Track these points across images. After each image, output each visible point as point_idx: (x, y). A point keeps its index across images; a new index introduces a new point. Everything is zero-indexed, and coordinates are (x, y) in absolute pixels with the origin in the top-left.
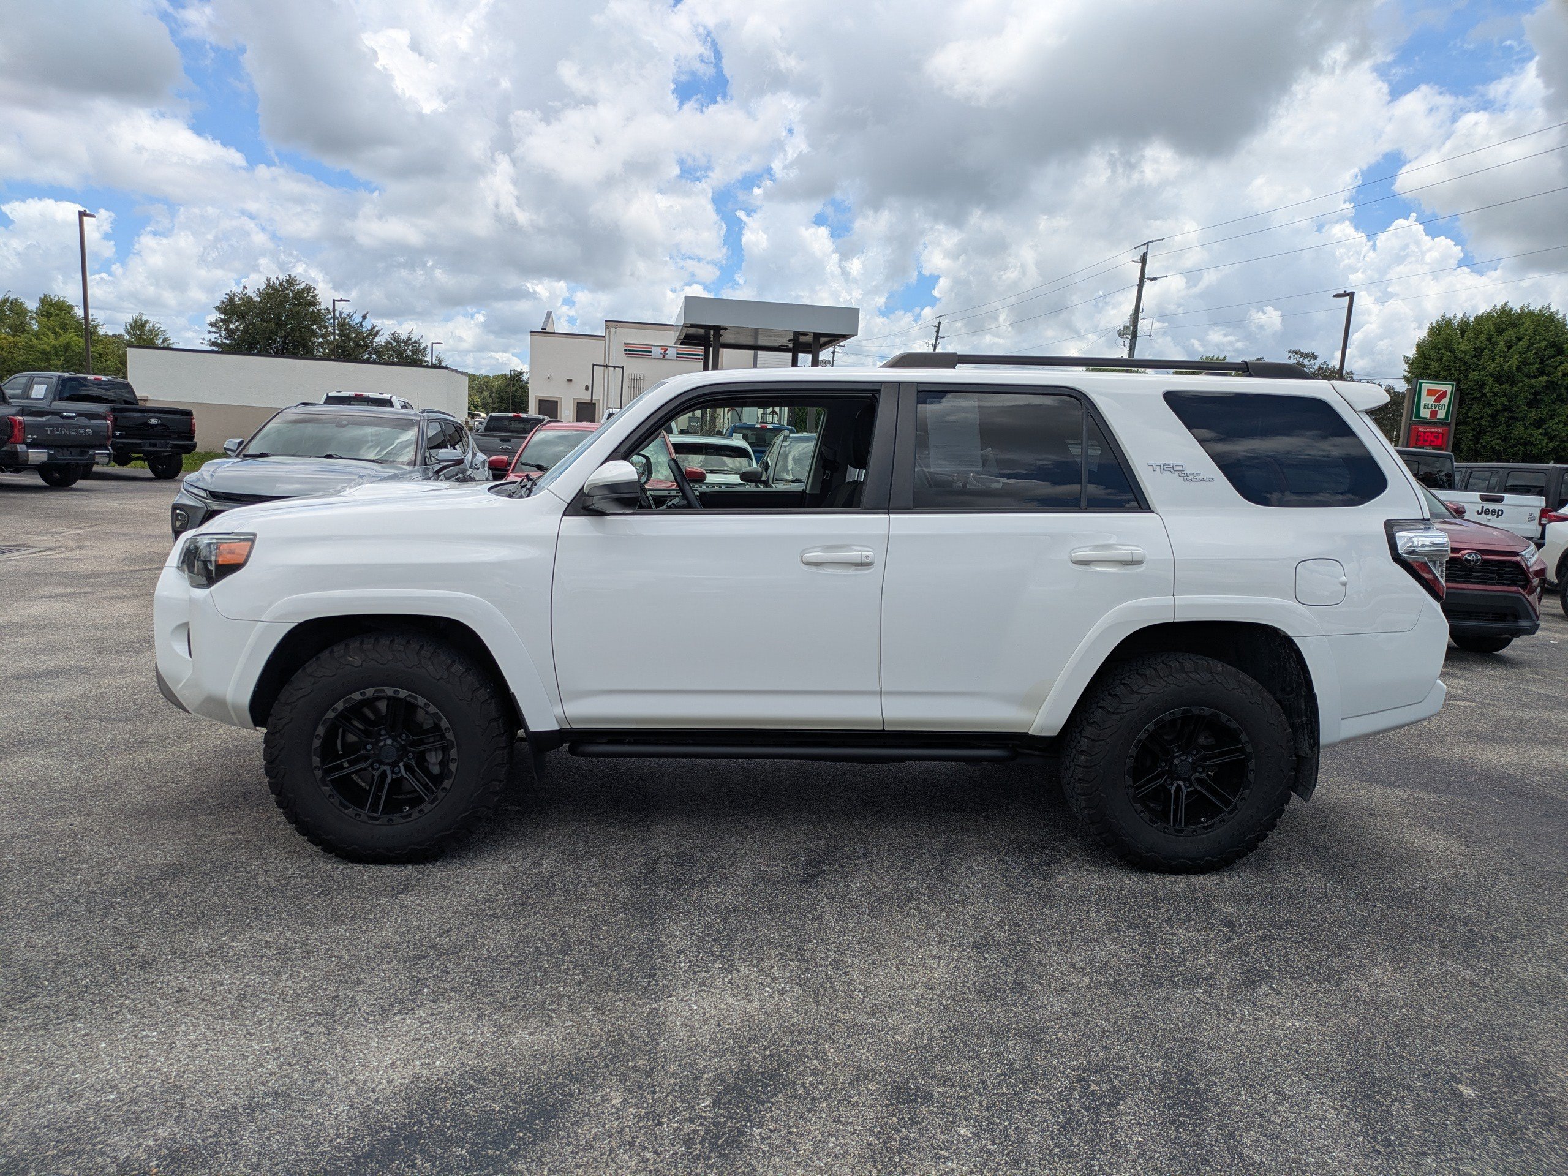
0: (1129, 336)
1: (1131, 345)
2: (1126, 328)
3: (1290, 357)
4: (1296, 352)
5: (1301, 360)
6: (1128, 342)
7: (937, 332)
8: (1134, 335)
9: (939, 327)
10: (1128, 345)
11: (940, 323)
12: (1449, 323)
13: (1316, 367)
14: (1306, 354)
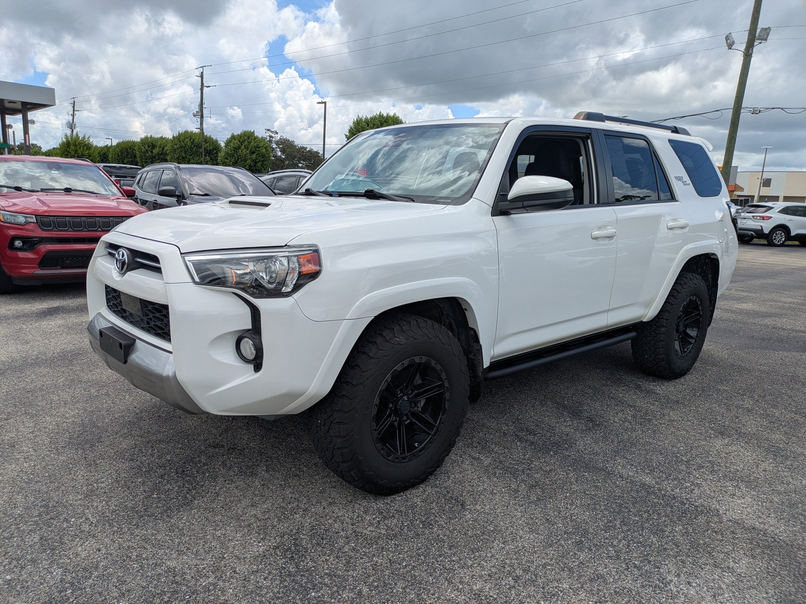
0: (199, 117)
1: (201, 122)
2: (197, 112)
3: (266, 132)
4: (269, 130)
5: (271, 134)
6: (199, 120)
7: (74, 107)
8: (202, 117)
9: (74, 104)
10: (199, 122)
11: (74, 102)
12: (361, 120)
13: (278, 138)
14: (273, 131)
